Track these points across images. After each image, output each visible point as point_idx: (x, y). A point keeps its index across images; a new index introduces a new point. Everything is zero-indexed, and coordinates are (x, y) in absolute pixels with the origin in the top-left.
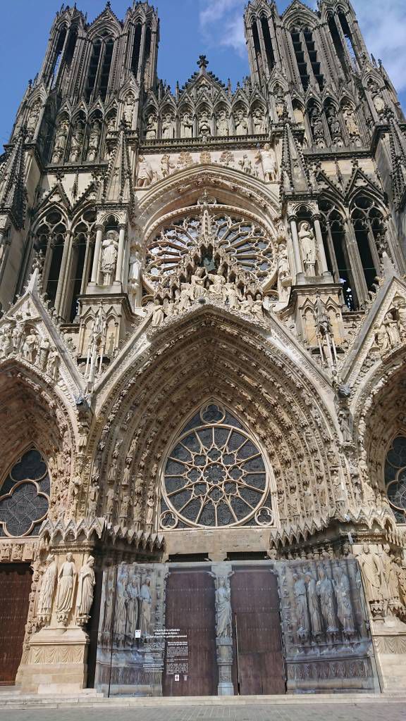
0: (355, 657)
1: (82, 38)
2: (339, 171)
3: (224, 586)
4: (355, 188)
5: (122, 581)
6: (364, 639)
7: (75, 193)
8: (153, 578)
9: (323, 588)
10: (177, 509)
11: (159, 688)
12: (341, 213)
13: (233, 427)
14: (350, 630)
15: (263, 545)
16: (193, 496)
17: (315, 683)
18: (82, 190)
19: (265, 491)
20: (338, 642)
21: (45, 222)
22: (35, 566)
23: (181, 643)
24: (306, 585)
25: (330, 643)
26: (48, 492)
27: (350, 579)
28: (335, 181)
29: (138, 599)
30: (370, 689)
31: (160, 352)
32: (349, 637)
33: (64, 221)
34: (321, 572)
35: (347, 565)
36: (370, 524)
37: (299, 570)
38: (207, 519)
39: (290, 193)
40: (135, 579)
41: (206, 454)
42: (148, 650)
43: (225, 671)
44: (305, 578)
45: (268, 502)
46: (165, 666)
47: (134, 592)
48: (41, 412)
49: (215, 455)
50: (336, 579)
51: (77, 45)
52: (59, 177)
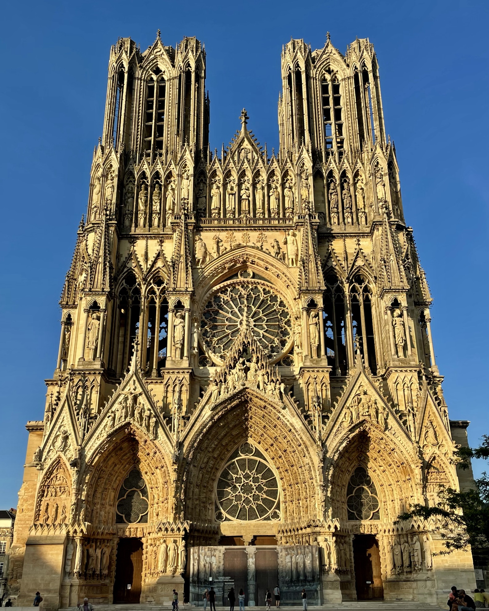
0: (311, 591)
1: (138, 78)
2: (346, 251)
3: (252, 557)
4: (355, 267)
5: (202, 554)
6: (316, 583)
7: (146, 260)
8: (217, 553)
9: (299, 559)
10: (225, 510)
11: (221, 603)
12: (343, 287)
13: (258, 459)
14: (310, 578)
15: (274, 532)
16: (233, 503)
17: (292, 602)
18: (152, 256)
19: (277, 500)
20: (304, 584)
21: (125, 285)
22: (144, 540)
23: (231, 583)
24: (291, 558)
25: (300, 584)
26: (147, 497)
27: (312, 555)
28: (340, 258)
29: (210, 563)
30: (316, 604)
31: (216, 417)
32: (309, 582)
33: (138, 284)
34: (299, 551)
35: (312, 548)
37: (288, 550)
38: (242, 516)
39: (304, 288)
40: (208, 553)
41: (242, 476)
42: (215, 586)
43: (252, 596)
44: (291, 554)
45: (278, 507)
46: (223, 594)
47: (208, 560)
49: (247, 477)
50: (306, 555)
51: (133, 88)
52: (132, 243)
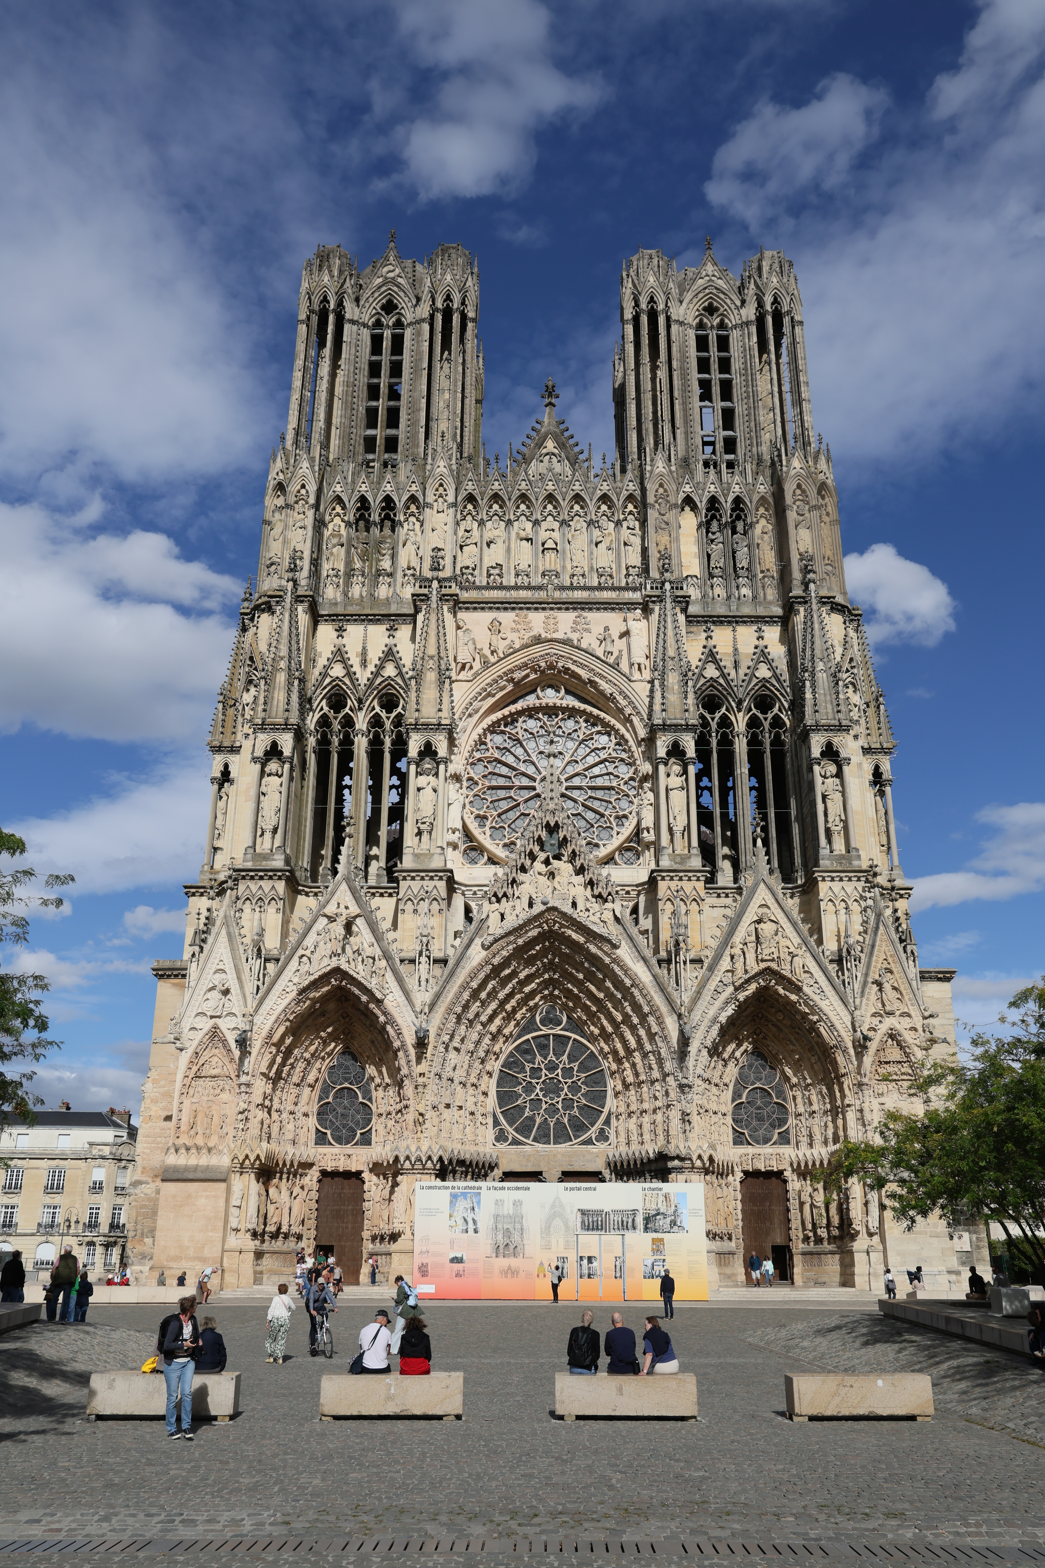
1: (353, 322)
2: (736, 650)
4: (755, 681)
7: (364, 663)
10: (511, 1126)
12: (733, 718)
13: (574, 1036)
15: (598, 1165)
16: (527, 1113)
18: (375, 655)
19: (606, 1111)
21: (326, 709)
22: (366, 1175)
26: (370, 1100)
28: (727, 663)
31: (496, 961)
33: (351, 710)
36: (694, 1158)
38: (543, 1137)
39: (660, 722)
41: (542, 1066)
45: (607, 1122)
48: (362, 1017)
49: (552, 1068)
51: (345, 339)
52: (340, 630)
